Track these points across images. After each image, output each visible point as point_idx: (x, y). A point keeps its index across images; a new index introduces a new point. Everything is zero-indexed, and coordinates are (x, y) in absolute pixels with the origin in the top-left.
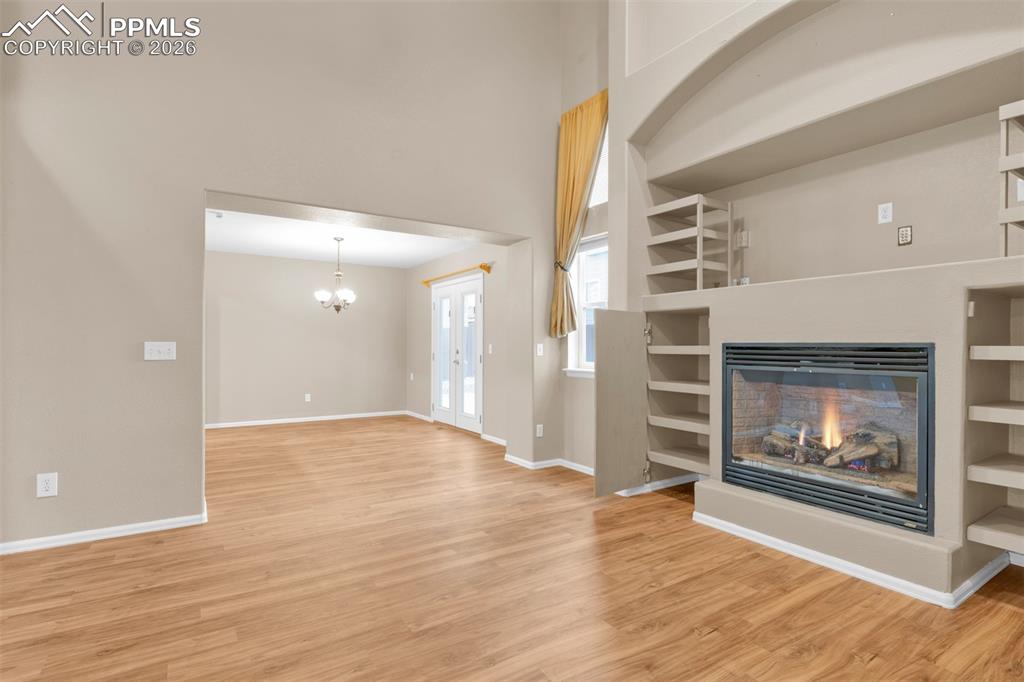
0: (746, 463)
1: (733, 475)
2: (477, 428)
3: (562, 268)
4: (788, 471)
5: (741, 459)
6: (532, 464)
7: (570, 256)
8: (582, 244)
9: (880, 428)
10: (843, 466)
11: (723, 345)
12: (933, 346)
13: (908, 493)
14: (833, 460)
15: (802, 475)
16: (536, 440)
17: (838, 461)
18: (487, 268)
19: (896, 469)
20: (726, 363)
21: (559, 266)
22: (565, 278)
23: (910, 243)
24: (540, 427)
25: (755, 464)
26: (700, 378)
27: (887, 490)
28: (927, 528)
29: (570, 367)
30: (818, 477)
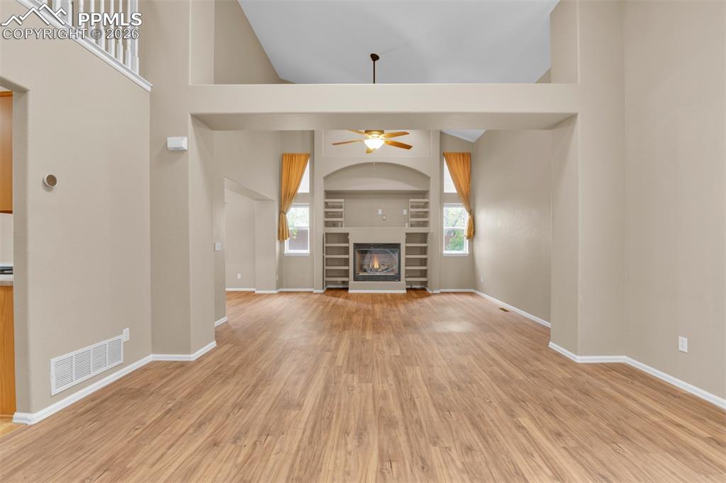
0: (360, 275)
1: (356, 279)
3: (284, 213)
4: (371, 275)
5: (358, 274)
6: (275, 291)
7: (287, 210)
8: (293, 205)
9: (384, 262)
10: (382, 271)
11: (354, 243)
12: (400, 244)
13: (396, 274)
14: (380, 270)
15: (375, 275)
16: (277, 281)
19: (392, 270)
20: (354, 249)
21: (282, 213)
22: (285, 218)
23: (385, 220)
24: (277, 276)
25: (363, 275)
27: (392, 274)
28: (399, 280)
29: (285, 252)
30: (378, 274)
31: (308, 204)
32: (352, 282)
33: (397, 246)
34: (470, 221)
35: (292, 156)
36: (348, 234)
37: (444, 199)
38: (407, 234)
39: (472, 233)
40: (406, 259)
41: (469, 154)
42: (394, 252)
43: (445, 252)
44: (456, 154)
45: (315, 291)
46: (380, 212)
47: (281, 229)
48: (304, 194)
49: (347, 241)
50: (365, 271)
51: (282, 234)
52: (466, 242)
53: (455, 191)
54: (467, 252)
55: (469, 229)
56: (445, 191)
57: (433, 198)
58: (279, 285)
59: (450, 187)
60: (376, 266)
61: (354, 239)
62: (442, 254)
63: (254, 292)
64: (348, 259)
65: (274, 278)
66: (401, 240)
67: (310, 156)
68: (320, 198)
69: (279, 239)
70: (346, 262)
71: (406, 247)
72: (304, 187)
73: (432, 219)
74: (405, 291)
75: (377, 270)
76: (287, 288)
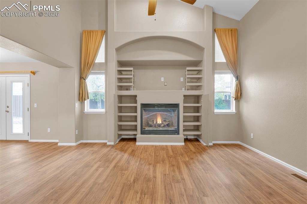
0: (146, 129)
1: (143, 132)
2: (26, 138)
3: (84, 79)
4: (155, 129)
5: (145, 129)
6: (74, 144)
7: (86, 76)
8: (91, 73)
9: (166, 119)
11: (141, 104)
12: (179, 104)
13: (176, 129)
14: (162, 125)
15: (158, 129)
16: (76, 135)
17: (163, 126)
18: (34, 73)
19: (172, 125)
20: (141, 108)
21: (82, 78)
22: (85, 83)
23: (166, 85)
24: (77, 131)
25: (148, 129)
26: (122, 112)
27: (172, 129)
28: (178, 134)
29: (86, 111)
30: (161, 129)
31: (104, 71)
32: (139, 136)
33: (176, 106)
34: (237, 85)
35: (90, 33)
36: (136, 96)
37: (216, 67)
38: (184, 96)
39: (239, 95)
40: (184, 116)
41: (236, 30)
42: (174, 111)
43: (216, 111)
44: (225, 30)
45: (108, 143)
46: (162, 79)
47: (81, 92)
48: (100, 64)
49: (136, 102)
50: (151, 126)
51: (82, 96)
52: (233, 103)
53: (225, 61)
54: (234, 111)
55: (237, 92)
56: (216, 61)
57: (206, 67)
58: (78, 138)
59: (220, 57)
60: (159, 121)
61: (141, 100)
62: (214, 112)
63: (57, 143)
64: (136, 117)
65: (73, 132)
66: (180, 100)
67: (105, 32)
68: (113, 67)
69: (79, 100)
70: (135, 119)
71: (184, 107)
72: (100, 58)
73: (204, 83)
74: (183, 144)
75: (159, 125)
76: (87, 140)
